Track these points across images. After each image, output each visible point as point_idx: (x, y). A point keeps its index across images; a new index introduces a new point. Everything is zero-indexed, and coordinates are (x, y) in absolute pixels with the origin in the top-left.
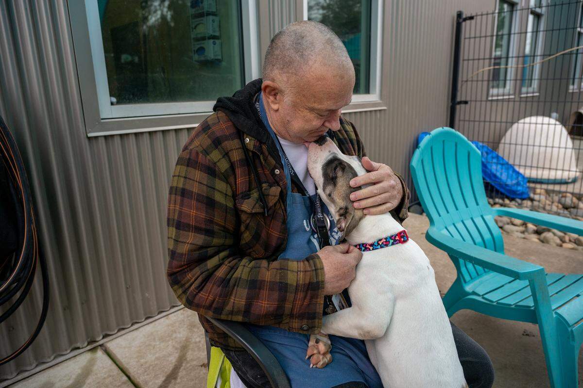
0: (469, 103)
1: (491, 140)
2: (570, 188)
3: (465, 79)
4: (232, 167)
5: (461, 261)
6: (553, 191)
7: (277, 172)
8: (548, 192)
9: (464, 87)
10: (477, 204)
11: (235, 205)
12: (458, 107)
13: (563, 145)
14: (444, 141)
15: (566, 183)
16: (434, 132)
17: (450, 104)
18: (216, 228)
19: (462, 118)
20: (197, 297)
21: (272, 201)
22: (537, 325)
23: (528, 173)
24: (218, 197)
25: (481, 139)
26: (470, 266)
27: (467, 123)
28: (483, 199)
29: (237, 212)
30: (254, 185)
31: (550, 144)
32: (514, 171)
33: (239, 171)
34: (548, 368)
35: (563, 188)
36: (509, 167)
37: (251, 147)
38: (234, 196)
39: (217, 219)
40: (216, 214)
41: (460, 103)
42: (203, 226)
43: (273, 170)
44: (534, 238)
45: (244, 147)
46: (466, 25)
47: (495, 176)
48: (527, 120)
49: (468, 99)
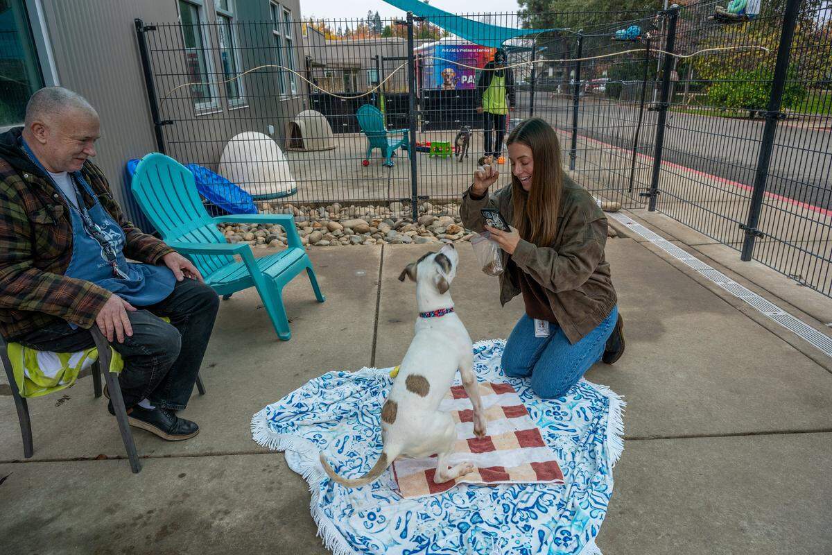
0: (174, 122)
1: (211, 161)
2: (290, 199)
3: (163, 96)
4: (19, 193)
5: (192, 256)
6: (278, 205)
7: (56, 196)
8: (273, 206)
9: (164, 105)
10: (199, 216)
11: (28, 219)
12: (163, 127)
13: (280, 159)
14: (156, 165)
15: (287, 195)
16: (145, 158)
17: (154, 125)
18: (17, 236)
19: (171, 140)
20: (9, 286)
21: (59, 215)
22: (254, 287)
23: (253, 190)
24: (14, 215)
25: (196, 162)
26: (199, 256)
27: (177, 145)
28: (204, 212)
29: (32, 224)
30: (40, 205)
31: (265, 159)
32: (240, 190)
33: (25, 197)
34: (271, 320)
35: (285, 200)
36: (232, 186)
37: (32, 180)
38: (27, 214)
39: (17, 229)
40: (14, 226)
41: (164, 123)
42: (7, 235)
43: (53, 195)
44: (264, 246)
45: (24, 180)
46: (148, 35)
47: (221, 198)
48: (240, 136)
49: (172, 119)
